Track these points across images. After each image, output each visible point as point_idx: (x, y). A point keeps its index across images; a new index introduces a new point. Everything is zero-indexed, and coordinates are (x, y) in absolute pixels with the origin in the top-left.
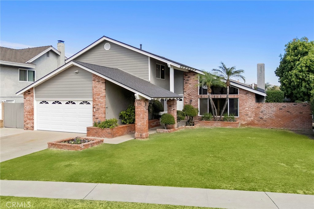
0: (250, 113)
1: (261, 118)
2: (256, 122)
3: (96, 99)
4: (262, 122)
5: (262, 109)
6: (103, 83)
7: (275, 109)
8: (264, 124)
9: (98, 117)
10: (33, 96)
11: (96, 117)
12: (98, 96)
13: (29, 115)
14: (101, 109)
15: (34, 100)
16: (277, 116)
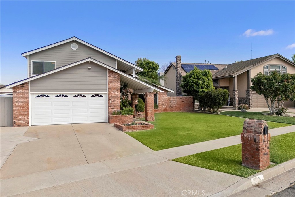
0: (164, 103)
1: (170, 106)
2: (168, 109)
3: (112, 92)
4: (171, 108)
5: (171, 100)
6: (118, 79)
7: (177, 100)
8: (172, 110)
9: (114, 107)
10: (28, 90)
11: (112, 107)
12: (114, 90)
13: (23, 110)
14: (117, 100)
15: (29, 93)
16: (178, 104)
